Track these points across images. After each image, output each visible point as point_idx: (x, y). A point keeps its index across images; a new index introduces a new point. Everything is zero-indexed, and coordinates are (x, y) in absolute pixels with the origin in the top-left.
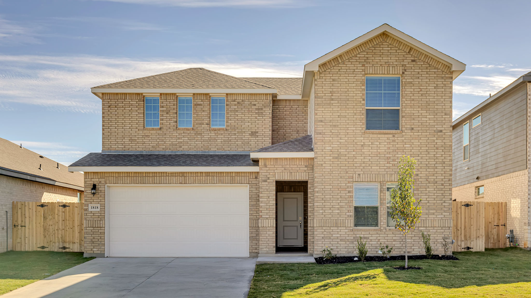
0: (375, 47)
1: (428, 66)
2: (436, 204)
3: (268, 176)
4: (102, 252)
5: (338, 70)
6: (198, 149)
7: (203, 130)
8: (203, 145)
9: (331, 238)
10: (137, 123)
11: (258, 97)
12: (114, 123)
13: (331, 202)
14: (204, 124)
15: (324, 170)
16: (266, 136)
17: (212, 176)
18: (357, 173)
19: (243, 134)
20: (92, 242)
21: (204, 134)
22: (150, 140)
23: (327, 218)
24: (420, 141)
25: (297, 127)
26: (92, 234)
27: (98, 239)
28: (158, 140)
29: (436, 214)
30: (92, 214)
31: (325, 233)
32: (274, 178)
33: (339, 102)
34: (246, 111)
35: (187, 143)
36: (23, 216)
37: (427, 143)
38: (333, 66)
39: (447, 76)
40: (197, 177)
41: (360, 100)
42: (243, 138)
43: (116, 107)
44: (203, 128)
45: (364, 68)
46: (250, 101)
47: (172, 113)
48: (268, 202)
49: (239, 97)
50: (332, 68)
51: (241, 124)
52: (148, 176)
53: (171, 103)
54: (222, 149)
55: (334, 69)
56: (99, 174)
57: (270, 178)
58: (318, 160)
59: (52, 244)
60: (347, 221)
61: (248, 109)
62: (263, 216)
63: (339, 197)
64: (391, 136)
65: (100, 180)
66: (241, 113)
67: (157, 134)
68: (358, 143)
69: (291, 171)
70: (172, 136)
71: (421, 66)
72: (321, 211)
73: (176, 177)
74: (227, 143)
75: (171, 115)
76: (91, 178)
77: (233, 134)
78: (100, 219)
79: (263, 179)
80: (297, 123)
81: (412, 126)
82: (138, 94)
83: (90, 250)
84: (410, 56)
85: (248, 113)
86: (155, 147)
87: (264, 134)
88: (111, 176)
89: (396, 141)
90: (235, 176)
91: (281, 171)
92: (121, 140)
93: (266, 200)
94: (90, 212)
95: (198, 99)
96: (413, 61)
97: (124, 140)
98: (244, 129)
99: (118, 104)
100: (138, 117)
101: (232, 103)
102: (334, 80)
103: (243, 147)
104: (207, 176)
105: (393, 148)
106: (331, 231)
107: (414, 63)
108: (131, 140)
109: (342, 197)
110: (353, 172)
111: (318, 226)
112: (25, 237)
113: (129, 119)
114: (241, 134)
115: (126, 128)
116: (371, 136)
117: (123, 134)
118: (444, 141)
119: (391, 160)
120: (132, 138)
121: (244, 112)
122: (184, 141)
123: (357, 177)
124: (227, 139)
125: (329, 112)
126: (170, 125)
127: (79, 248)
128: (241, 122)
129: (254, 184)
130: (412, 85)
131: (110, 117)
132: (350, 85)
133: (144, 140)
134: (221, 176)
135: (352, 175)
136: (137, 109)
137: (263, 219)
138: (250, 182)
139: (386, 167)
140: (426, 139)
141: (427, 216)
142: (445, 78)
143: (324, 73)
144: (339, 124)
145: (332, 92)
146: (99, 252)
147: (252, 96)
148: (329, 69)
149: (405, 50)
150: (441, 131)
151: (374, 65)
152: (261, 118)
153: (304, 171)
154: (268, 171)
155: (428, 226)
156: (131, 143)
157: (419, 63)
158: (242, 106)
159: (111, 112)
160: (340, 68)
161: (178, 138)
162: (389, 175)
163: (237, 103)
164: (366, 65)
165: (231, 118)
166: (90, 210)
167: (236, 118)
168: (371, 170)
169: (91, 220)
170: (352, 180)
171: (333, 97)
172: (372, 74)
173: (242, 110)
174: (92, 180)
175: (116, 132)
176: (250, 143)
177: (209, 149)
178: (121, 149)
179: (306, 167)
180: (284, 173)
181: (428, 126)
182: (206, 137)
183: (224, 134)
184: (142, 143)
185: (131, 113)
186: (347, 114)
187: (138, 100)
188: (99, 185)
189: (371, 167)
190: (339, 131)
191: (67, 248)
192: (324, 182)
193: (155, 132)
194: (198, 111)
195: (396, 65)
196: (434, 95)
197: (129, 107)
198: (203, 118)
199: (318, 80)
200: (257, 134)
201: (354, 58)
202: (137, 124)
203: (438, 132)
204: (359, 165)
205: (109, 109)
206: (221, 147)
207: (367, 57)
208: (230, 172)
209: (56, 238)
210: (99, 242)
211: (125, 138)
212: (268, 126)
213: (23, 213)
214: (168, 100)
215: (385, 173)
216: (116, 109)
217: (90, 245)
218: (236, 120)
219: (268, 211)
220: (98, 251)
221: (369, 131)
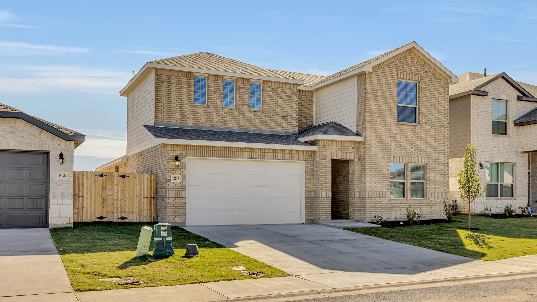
0: (404, 58)
1: (435, 77)
2: (440, 181)
3: (326, 155)
4: (183, 221)
5: (380, 73)
6: (241, 127)
7: (244, 111)
8: (244, 124)
9: (377, 207)
10: (188, 99)
11: (288, 86)
12: (167, 98)
13: (376, 177)
14: (246, 105)
15: (371, 152)
16: (294, 120)
17: (277, 153)
18: (393, 155)
19: (277, 117)
20: (174, 212)
21: (246, 115)
22: (200, 117)
23: (373, 191)
24: (431, 133)
25: (305, 113)
26: (174, 204)
27: (180, 209)
28: (207, 117)
29: (440, 188)
30: (174, 185)
31: (372, 203)
32: (330, 157)
33: (382, 98)
34: (279, 97)
35: (231, 121)
36: (81, 186)
37: (434, 135)
38: (378, 70)
39: (445, 85)
40: (265, 153)
41: (394, 98)
42: (277, 121)
43: (169, 83)
44: (244, 109)
45: (396, 73)
46: (282, 89)
47: (218, 93)
48: (326, 177)
49: (274, 85)
50: (377, 71)
51: (275, 108)
52: (225, 151)
53: (218, 84)
54: (260, 129)
55: (378, 72)
56: (181, 147)
57: (328, 157)
58: (368, 144)
59: (111, 214)
60: (386, 192)
61: (280, 96)
62: (323, 189)
63: (381, 174)
64: (413, 128)
65: (182, 152)
66: (275, 99)
67: (206, 111)
68: (393, 132)
69: (343, 151)
70: (218, 115)
71: (431, 76)
72: (370, 185)
73: (249, 153)
74: (264, 123)
75: (218, 95)
76: (174, 150)
77: (269, 117)
78: (181, 190)
79: (323, 157)
80: (305, 110)
81: (426, 121)
82: (189, 73)
83: (172, 219)
84: (424, 68)
85: (280, 99)
86: (204, 123)
87: (292, 118)
88: (192, 149)
89: (417, 132)
90: (295, 154)
91: (336, 151)
92: (173, 115)
93: (325, 175)
94: (172, 183)
95: (241, 83)
96: (426, 72)
97: (175, 115)
98: (277, 112)
99: (171, 80)
100: (188, 94)
101: (268, 89)
102: (378, 80)
103: (277, 128)
104: (274, 153)
105: (415, 137)
106: (376, 201)
107: (427, 74)
108: (182, 115)
109: (384, 174)
110: (390, 155)
111: (368, 197)
112: (83, 208)
113: (180, 96)
114: (275, 117)
115: (178, 103)
116: (401, 127)
117: (175, 109)
118: (444, 134)
119: (414, 146)
120: (183, 114)
121: (278, 98)
122: (229, 119)
123: (393, 158)
124: (264, 120)
125: (375, 105)
126: (217, 103)
127: (137, 217)
128: (274, 106)
129: (309, 161)
130: (426, 90)
131: (163, 92)
132: (388, 85)
133: (194, 116)
134: (284, 153)
135: (389, 156)
136: (188, 86)
137: (323, 190)
138: (306, 159)
139: (410, 152)
140: (434, 131)
141: (435, 190)
142: (444, 87)
143: (371, 74)
144: (381, 115)
145: (377, 90)
146: (181, 221)
147: (283, 85)
148: (375, 71)
149: (422, 63)
150: (442, 126)
151: (403, 72)
152: (290, 104)
153: (351, 152)
154: (326, 151)
155: (435, 197)
156: (182, 118)
157: (429, 74)
158: (276, 92)
159: (164, 87)
160: (382, 71)
161: (224, 117)
162: (412, 158)
163: (271, 89)
164: (398, 71)
165: (267, 102)
166: (172, 181)
167: (271, 102)
168: (401, 153)
169: (173, 191)
170: (389, 160)
171: (377, 94)
172: (402, 79)
173: (276, 96)
174: (175, 152)
175: (169, 106)
176: (282, 125)
177: (250, 128)
178: (173, 123)
179: (353, 148)
180: (337, 153)
181: (435, 122)
182: (247, 117)
183: (261, 116)
184: (192, 118)
185: (182, 90)
186: (386, 108)
187: (189, 79)
188: (181, 157)
189: (402, 151)
190: (382, 121)
191: (126, 218)
192: (371, 162)
193: (204, 109)
194: (240, 93)
195: (417, 73)
196: (438, 99)
197: (180, 84)
198: (245, 100)
199: (368, 79)
200: (287, 118)
201: (391, 65)
202: (188, 101)
203: (441, 127)
204: (394, 149)
205: (163, 84)
206: (259, 127)
207: (399, 65)
208: (292, 150)
209: (115, 209)
210: (181, 212)
211: (177, 113)
212: (296, 112)
213: (81, 183)
214: (215, 81)
215: (410, 156)
216: (169, 84)
217: (172, 214)
218: (271, 104)
219: (326, 185)
220: (179, 220)
221: (401, 123)
